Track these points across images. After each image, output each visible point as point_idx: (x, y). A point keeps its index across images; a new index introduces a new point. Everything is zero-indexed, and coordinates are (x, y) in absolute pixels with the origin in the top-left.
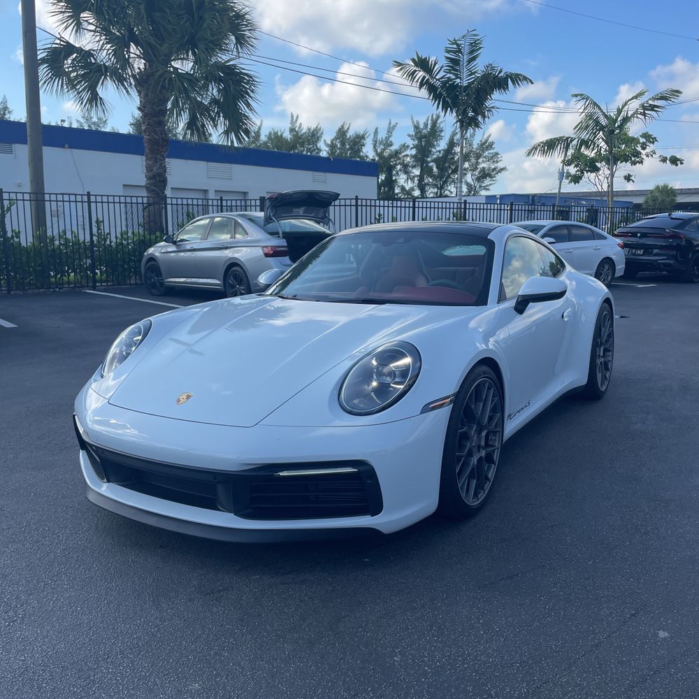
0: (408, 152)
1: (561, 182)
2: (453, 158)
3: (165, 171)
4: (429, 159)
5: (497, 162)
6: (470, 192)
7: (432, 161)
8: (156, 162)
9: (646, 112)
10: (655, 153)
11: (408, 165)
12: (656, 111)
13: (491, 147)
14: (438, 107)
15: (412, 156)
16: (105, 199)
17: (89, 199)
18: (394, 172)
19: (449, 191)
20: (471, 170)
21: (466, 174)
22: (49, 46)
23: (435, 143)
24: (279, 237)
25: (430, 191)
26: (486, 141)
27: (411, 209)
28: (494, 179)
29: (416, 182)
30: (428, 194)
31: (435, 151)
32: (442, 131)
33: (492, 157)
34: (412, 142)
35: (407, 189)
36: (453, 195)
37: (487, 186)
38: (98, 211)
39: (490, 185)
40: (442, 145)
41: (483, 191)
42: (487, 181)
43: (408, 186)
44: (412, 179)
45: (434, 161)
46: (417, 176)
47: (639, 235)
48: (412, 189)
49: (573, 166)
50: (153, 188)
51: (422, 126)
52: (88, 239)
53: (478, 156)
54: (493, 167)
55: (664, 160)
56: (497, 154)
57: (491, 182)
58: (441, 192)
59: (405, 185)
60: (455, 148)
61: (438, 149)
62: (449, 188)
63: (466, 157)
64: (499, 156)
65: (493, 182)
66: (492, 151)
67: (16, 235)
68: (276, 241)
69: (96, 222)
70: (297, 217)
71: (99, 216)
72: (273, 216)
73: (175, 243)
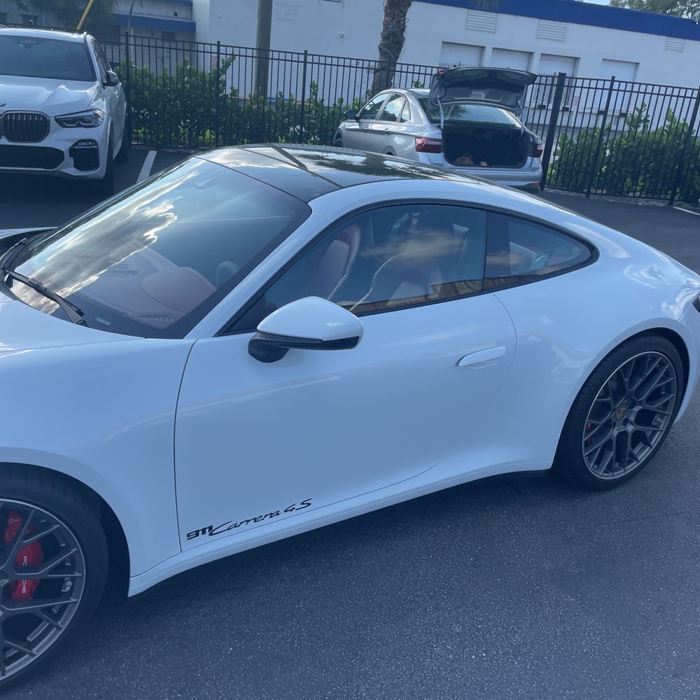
3: (403, 30)
8: (393, 18)
16: (341, 62)
17: (305, 58)
38: (314, 73)
50: (385, 49)
52: (299, 99)
67: (234, 92)
68: (430, 132)
69: (311, 86)
70: (476, 102)
71: (315, 79)
72: (440, 99)
73: (358, 120)
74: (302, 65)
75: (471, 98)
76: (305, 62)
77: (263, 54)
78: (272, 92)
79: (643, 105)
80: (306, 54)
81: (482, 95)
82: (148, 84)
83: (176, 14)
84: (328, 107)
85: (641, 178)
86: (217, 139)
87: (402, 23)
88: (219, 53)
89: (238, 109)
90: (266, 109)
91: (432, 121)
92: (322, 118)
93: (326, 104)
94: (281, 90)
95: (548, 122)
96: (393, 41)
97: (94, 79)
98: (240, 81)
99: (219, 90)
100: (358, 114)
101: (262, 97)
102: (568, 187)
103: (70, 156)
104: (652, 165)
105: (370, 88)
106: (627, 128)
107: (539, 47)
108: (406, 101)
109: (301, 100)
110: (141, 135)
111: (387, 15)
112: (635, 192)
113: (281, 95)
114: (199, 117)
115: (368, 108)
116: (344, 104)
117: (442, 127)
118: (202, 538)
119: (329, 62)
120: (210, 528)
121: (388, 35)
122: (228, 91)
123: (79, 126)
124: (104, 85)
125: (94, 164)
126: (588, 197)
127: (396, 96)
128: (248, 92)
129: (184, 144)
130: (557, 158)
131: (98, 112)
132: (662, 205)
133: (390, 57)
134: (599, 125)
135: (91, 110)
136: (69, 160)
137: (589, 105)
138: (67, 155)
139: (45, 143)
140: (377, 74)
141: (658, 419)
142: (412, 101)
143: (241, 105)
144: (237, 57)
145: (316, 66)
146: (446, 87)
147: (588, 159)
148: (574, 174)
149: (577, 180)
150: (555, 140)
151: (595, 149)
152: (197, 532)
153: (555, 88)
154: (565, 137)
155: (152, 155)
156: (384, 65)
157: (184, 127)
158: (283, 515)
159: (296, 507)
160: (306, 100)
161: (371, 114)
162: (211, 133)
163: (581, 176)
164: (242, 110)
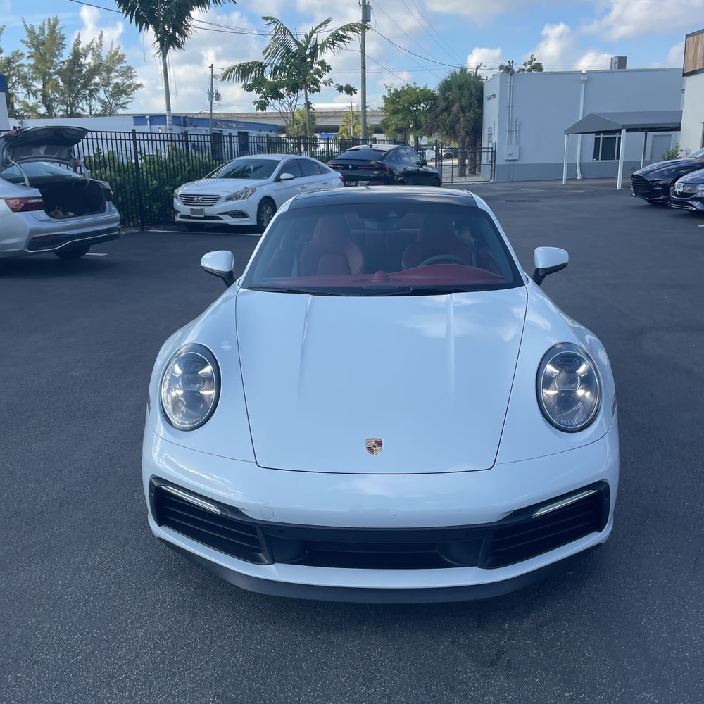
0: (24, 61)
1: (211, 104)
2: (80, 71)
4: (52, 71)
5: (132, 77)
6: (106, 110)
7: (56, 73)
9: (335, 41)
10: (332, 82)
11: (26, 78)
12: (344, 42)
13: (122, 60)
14: (131, 22)
15: (30, 66)
18: (9, 85)
19: (82, 109)
20: (103, 85)
21: (98, 90)
23: (57, 53)
24: (25, 185)
25: (58, 108)
26: (116, 53)
27: (132, 142)
28: (131, 96)
29: (40, 97)
30: (56, 111)
31: (57, 61)
32: (63, 38)
33: (125, 72)
34: (28, 49)
35: (30, 105)
36: (86, 113)
37: (123, 104)
39: (127, 103)
40: (66, 55)
41: (121, 109)
42: (123, 99)
43: (31, 101)
44: (35, 94)
45: (60, 73)
46: (40, 90)
47: (350, 167)
48: (36, 104)
49: (254, 91)
51: (37, 31)
53: (109, 70)
54: (128, 83)
55: (340, 89)
56: (130, 68)
57: (127, 100)
58: (71, 109)
59: (27, 100)
60: (81, 60)
61: (61, 59)
62: (81, 105)
63: (95, 71)
64: (133, 71)
65: (130, 100)
66: (124, 65)
70: (37, 158)
81: (41, 152)
117: (28, 185)
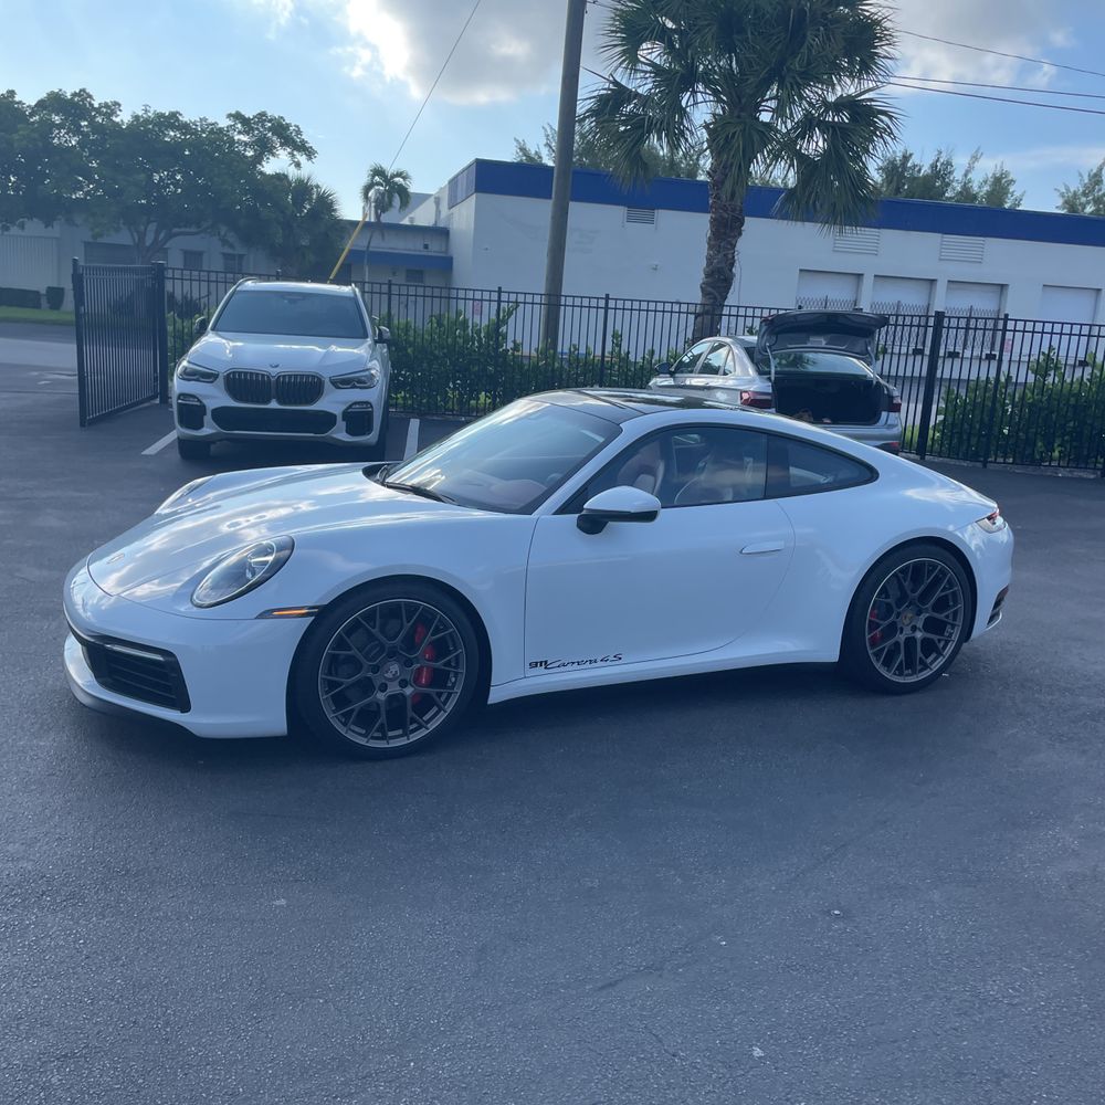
3: (732, 265)
8: (719, 252)
16: (652, 306)
17: (607, 303)
22: (595, 94)
24: (769, 378)
38: (618, 321)
50: (709, 289)
52: (599, 352)
67: (516, 347)
68: (759, 385)
69: (613, 336)
70: (817, 349)
71: (618, 327)
72: (770, 347)
73: (672, 374)
74: (602, 312)
75: (809, 345)
76: (606, 308)
77: (553, 301)
78: (564, 346)
79: (1050, 347)
80: (607, 298)
81: (822, 341)
82: (412, 339)
83: (426, 247)
84: (635, 362)
85: (1058, 442)
86: (494, 400)
87: (730, 256)
88: (499, 301)
89: (521, 366)
90: (556, 365)
91: (760, 373)
92: (627, 375)
93: (632, 358)
94: (575, 342)
95: (924, 373)
96: (719, 279)
97: (365, 336)
98: (524, 334)
99: (499, 345)
100: (675, 367)
101: (552, 351)
102: (958, 454)
103: (343, 420)
104: (1071, 424)
105: (690, 336)
106: (1031, 378)
107: (944, 272)
108: (731, 349)
109: (600, 354)
110: (400, 401)
111: (710, 248)
112: (1051, 459)
113: (575, 349)
114: (473, 377)
115: (686, 360)
116: (656, 357)
117: (773, 379)
118: (541, 670)
119: (636, 306)
120: (546, 662)
121: (713, 272)
122: (510, 345)
123: (354, 387)
124: (376, 342)
125: (368, 429)
126: (985, 466)
127: (721, 346)
128: (535, 345)
129: (452, 410)
130: (941, 418)
131: (373, 372)
132: (1092, 477)
133: (715, 298)
134: (993, 375)
135: (367, 370)
136: (341, 424)
137: (1026, 351)
138: (339, 418)
139: (318, 406)
140: (699, 319)
141: (948, 628)
142: (738, 351)
143: (526, 362)
144: (522, 305)
145: (619, 312)
146: (777, 334)
147: (982, 419)
148: (965, 437)
149: (969, 446)
150: (936, 397)
151: (990, 404)
152: (537, 663)
153: (930, 330)
154: (949, 392)
155: (414, 424)
156: (707, 308)
157: (454, 389)
158: (599, 664)
159: (610, 658)
160: (606, 354)
161: (689, 367)
162: (486, 396)
163: (974, 441)
164: (526, 367)
